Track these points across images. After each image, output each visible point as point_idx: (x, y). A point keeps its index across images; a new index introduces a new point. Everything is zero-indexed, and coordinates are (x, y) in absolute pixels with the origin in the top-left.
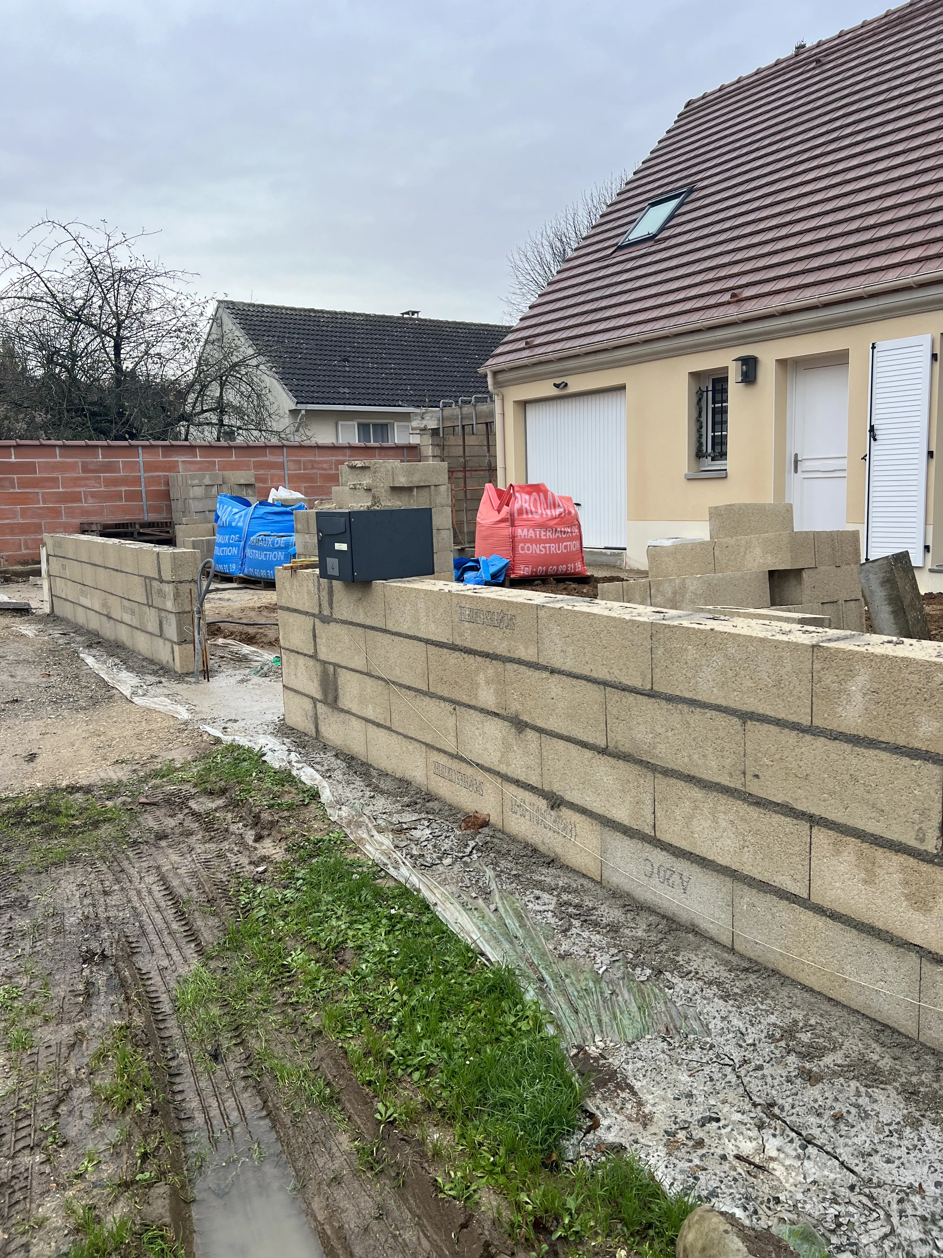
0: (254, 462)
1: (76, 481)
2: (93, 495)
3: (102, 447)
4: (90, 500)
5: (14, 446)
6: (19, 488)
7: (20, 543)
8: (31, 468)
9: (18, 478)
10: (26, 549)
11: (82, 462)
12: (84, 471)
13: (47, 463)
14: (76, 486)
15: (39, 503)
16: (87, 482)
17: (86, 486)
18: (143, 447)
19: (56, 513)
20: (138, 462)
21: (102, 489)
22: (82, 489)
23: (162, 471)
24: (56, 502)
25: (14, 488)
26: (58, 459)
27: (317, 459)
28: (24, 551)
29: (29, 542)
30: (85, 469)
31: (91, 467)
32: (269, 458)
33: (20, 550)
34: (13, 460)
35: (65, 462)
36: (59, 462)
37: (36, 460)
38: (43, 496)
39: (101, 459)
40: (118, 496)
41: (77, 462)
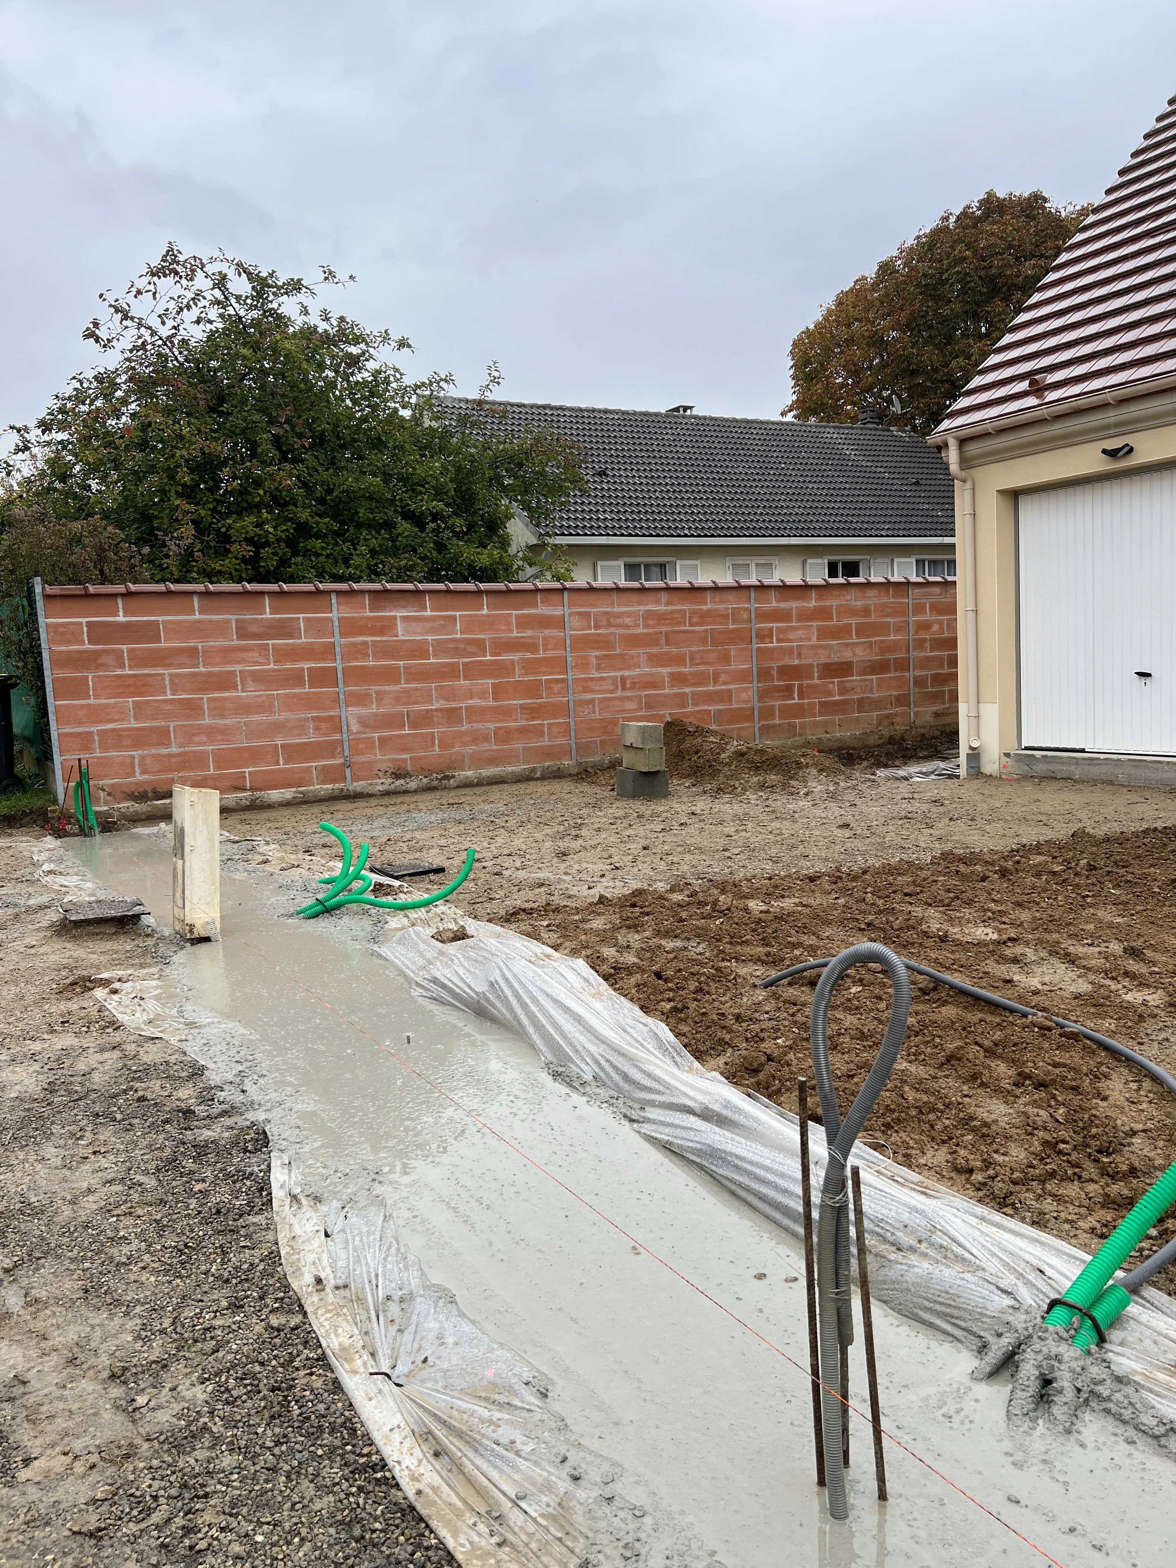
0: (518, 617)
1: (227, 655)
2: (257, 677)
3: (270, 593)
4: (251, 685)
5: (123, 595)
6: (130, 668)
7: (133, 763)
8: (150, 632)
9: (129, 650)
10: (143, 773)
11: (237, 621)
12: (240, 637)
13: (179, 622)
14: (229, 662)
15: (165, 693)
16: (245, 655)
17: (243, 661)
18: (339, 593)
19: (192, 708)
20: (330, 620)
21: (271, 666)
22: (238, 668)
23: (371, 635)
24: (193, 691)
25: (122, 666)
26: (197, 616)
27: (616, 610)
28: (139, 777)
29: (148, 761)
30: (243, 632)
31: (253, 629)
32: (542, 609)
33: (132, 774)
34: (121, 618)
35: (210, 621)
36: (198, 621)
37: (161, 619)
38: (171, 681)
39: (269, 616)
40: (296, 678)
41: (228, 621)
